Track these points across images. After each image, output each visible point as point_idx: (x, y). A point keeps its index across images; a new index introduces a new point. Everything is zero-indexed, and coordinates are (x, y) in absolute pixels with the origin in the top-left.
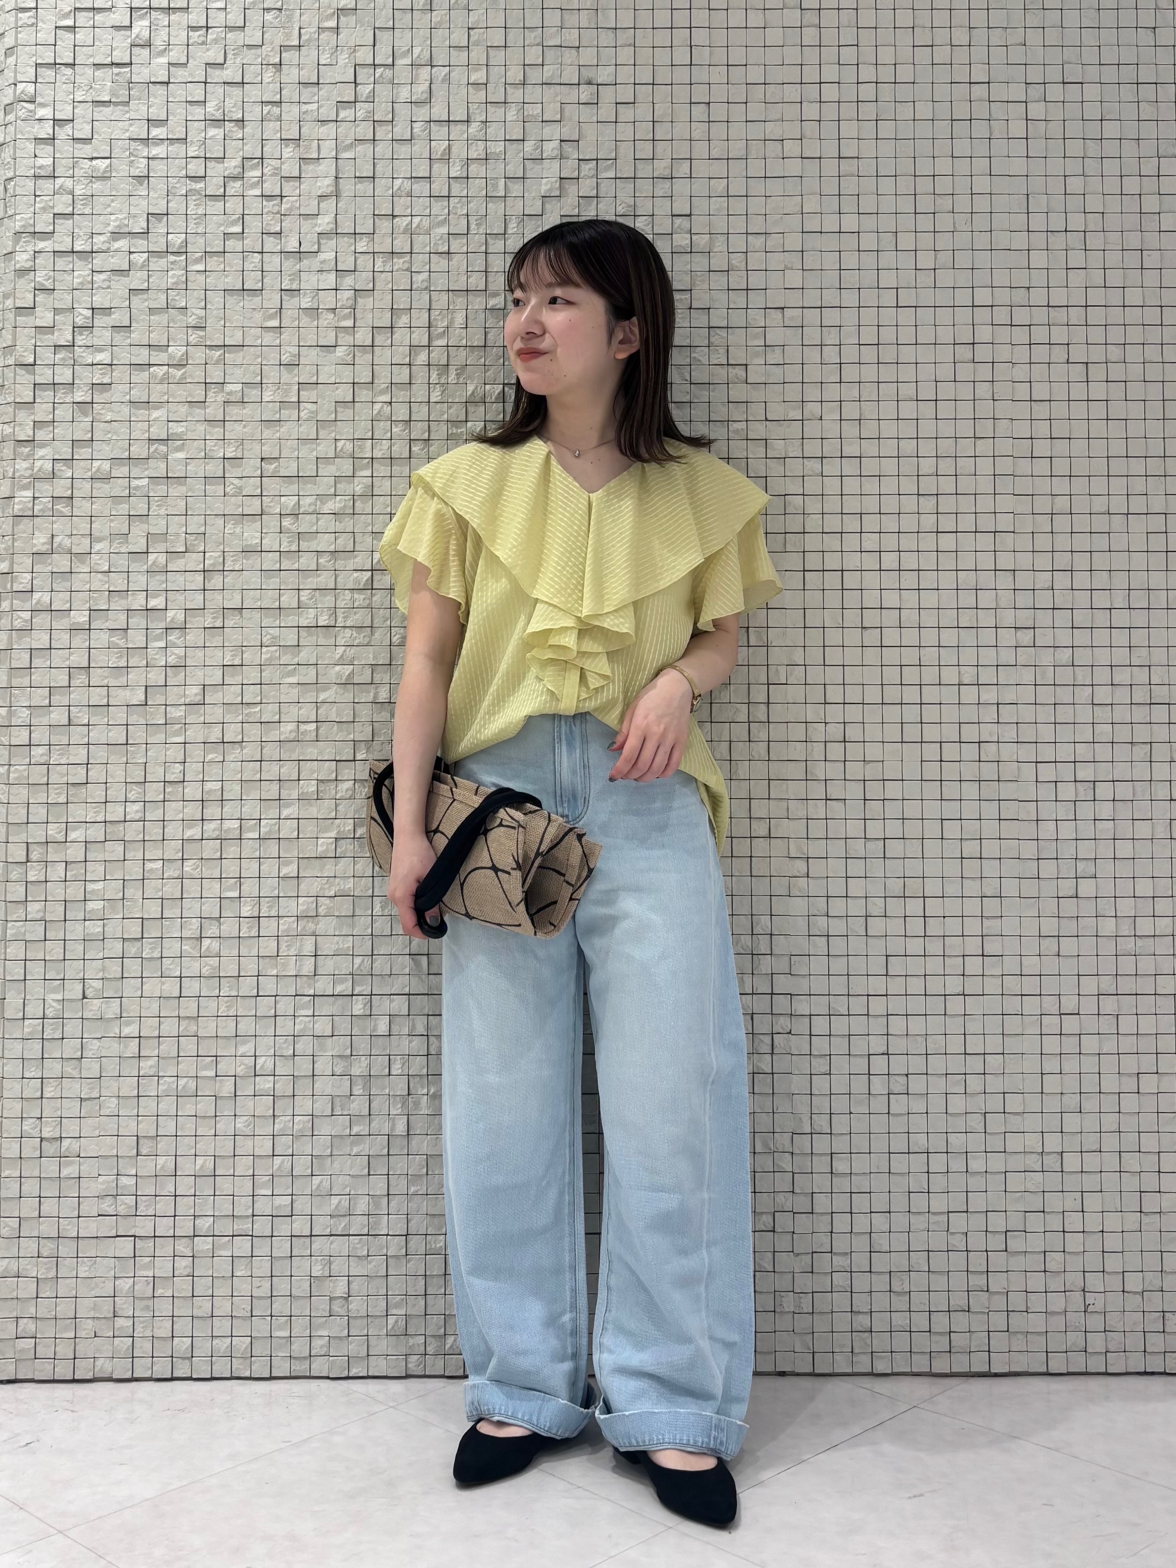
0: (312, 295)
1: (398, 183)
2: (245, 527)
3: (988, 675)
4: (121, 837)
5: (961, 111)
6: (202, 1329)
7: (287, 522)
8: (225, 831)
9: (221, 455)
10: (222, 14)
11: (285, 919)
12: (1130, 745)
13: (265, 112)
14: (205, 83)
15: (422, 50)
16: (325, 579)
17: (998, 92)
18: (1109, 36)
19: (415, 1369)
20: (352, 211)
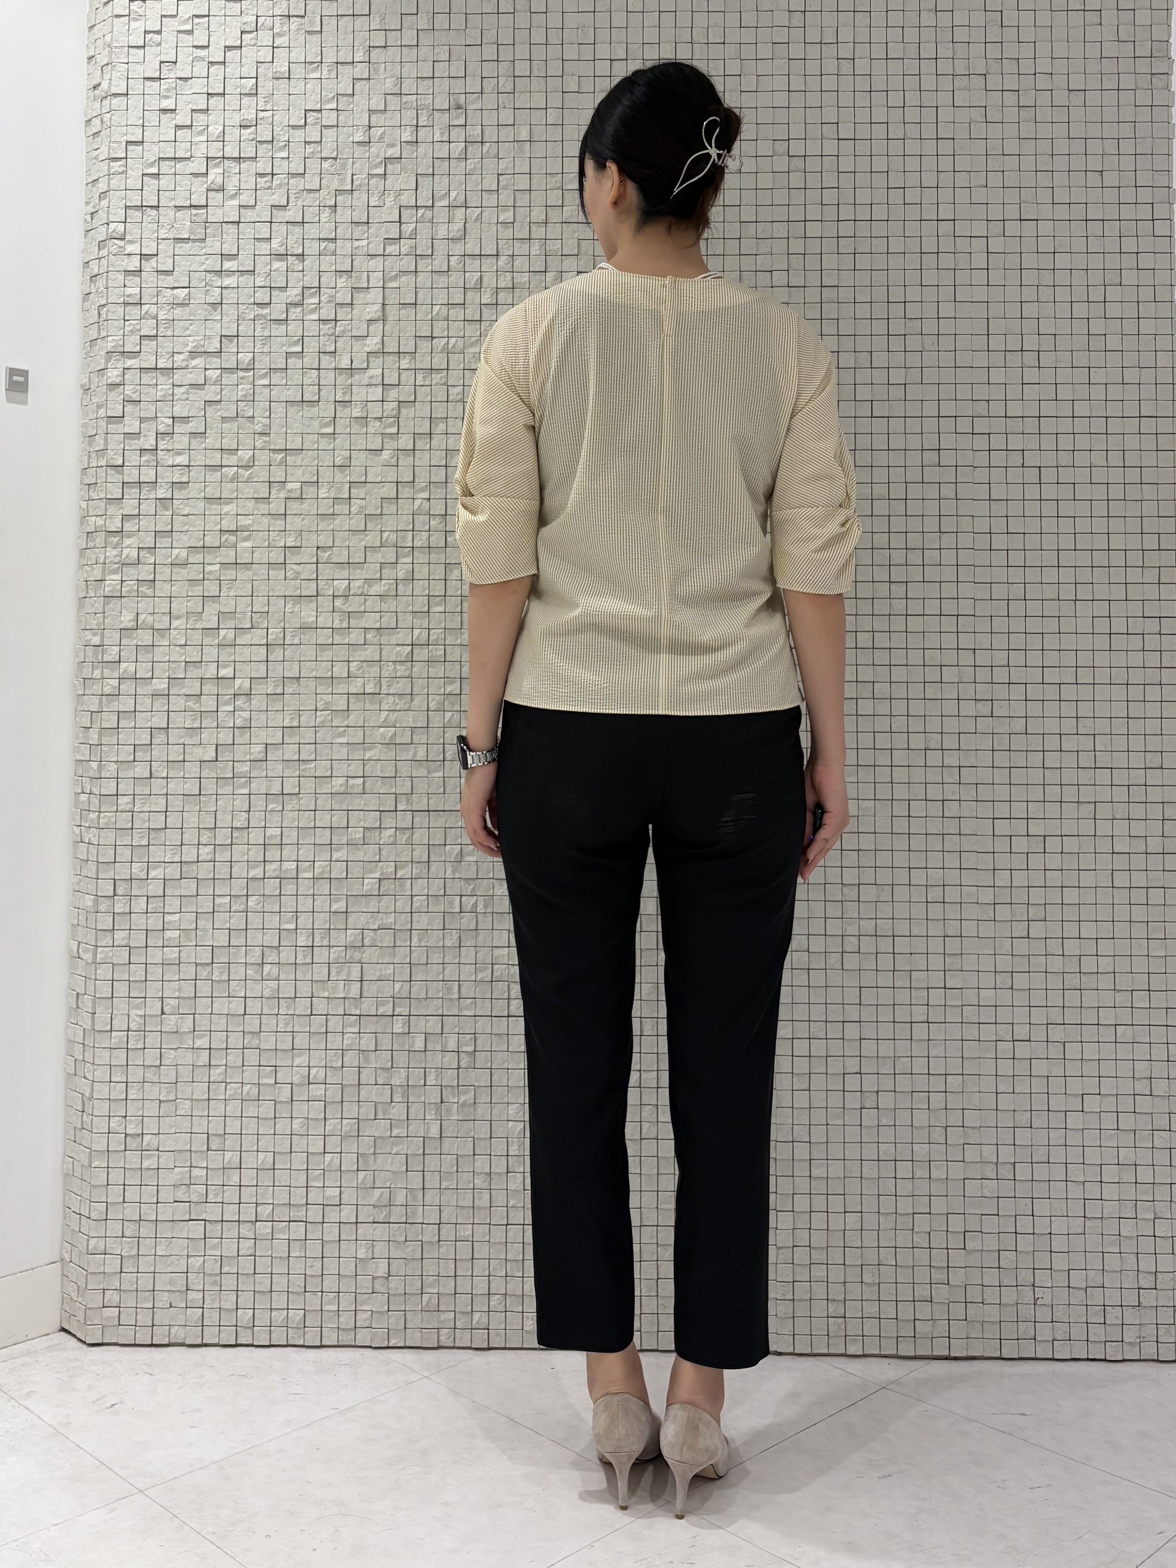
0: (362, 406)
1: (436, 309)
2: (303, 607)
3: (950, 742)
4: (194, 875)
5: (930, 245)
6: (262, 1302)
7: (338, 603)
8: (284, 871)
9: (282, 544)
10: (286, 163)
11: (335, 948)
12: (1076, 804)
13: (321, 248)
14: (271, 222)
15: (458, 194)
16: (371, 653)
17: (962, 228)
18: (1060, 179)
19: (446, 1341)
20: (396, 333)
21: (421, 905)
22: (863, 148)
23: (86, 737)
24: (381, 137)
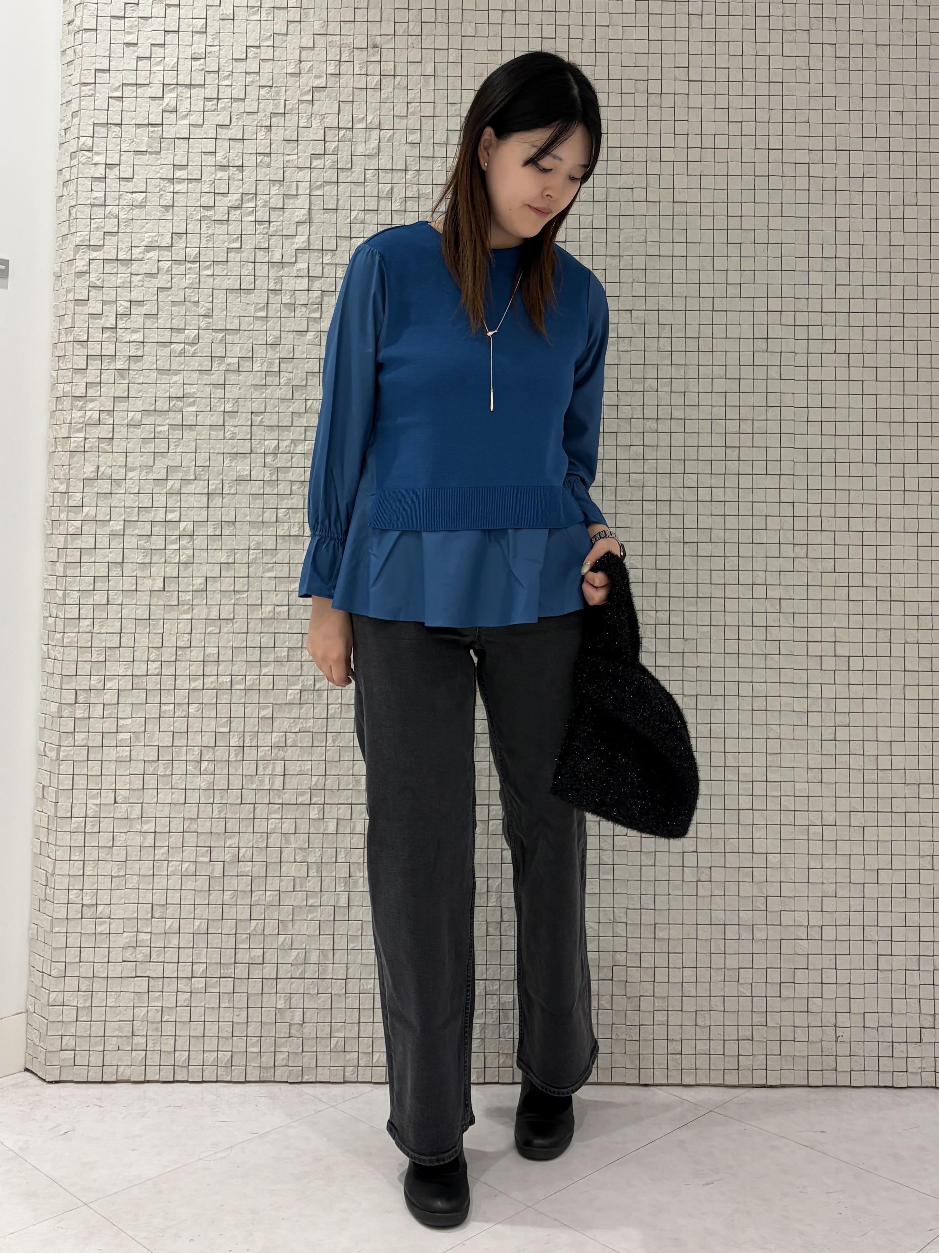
0: (291, 294)
1: (354, 213)
2: (239, 462)
3: (772, 579)
4: (144, 686)
5: (762, 169)
6: (196, 1046)
7: (269, 459)
8: (220, 684)
9: (222, 409)
10: (229, 90)
11: (263, 748)
12: (876, 631)
13: (258, 161)
14: (216, 139)
15: (373, 118)
17: (788, 156)
18: (869, 117)
19: (350, 1076)
20: (320, 234)
21: (335, 712)
22: (708, 88)
23: (52, 570)
24: (310, 70)
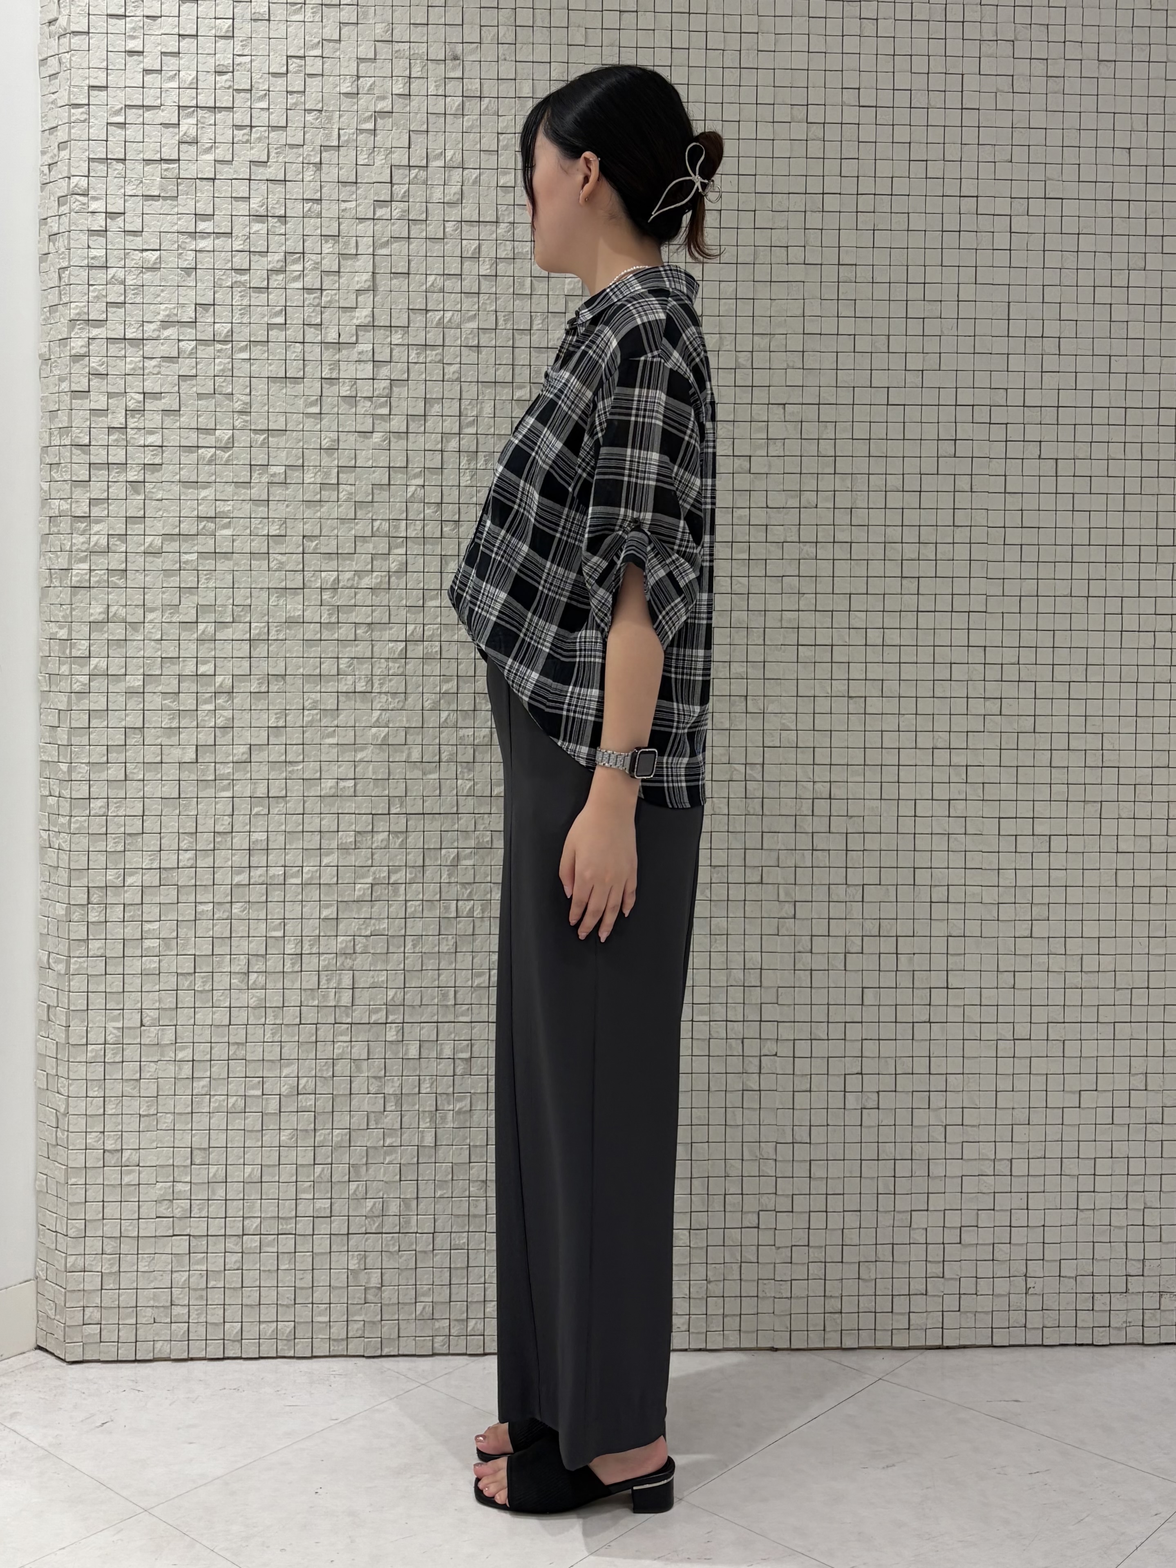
0: (351, 384)
1: (431, 279)
2: (288, 600)
3: (958, 741)
4: (174, 881)
5: (951, 223)
7: (326, 596)
8: (271, 877)
9: (265, 532)
10: (265, 114)
11: (326, 956)
12: (1083, 804)
13: (306, 209)
14: (250, 180)
15: (454, 154)
16: (362, 649)
17: (985, 206)
18: (1087, 155)
19: (441, 1348)
20: (387, 306)
21: (415, 910)
23: (52, 737)
24: (371, 88)
